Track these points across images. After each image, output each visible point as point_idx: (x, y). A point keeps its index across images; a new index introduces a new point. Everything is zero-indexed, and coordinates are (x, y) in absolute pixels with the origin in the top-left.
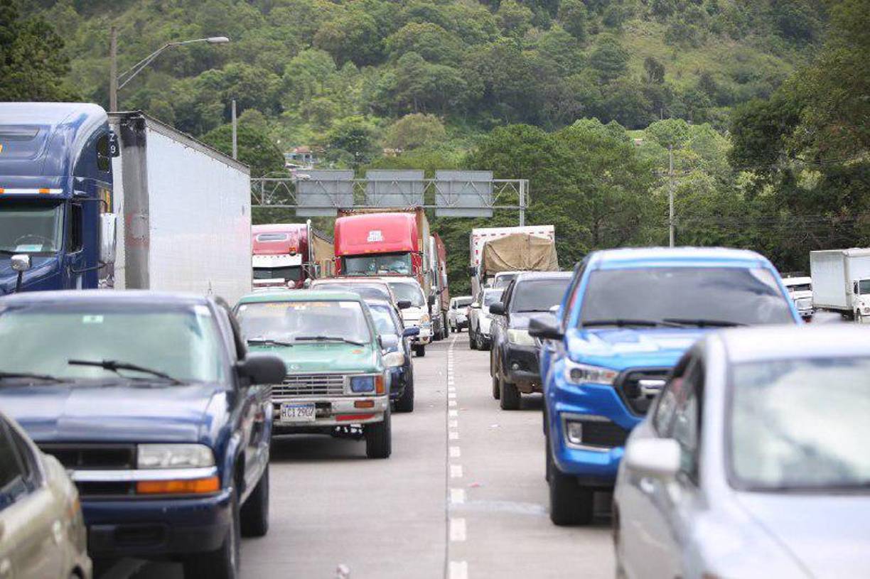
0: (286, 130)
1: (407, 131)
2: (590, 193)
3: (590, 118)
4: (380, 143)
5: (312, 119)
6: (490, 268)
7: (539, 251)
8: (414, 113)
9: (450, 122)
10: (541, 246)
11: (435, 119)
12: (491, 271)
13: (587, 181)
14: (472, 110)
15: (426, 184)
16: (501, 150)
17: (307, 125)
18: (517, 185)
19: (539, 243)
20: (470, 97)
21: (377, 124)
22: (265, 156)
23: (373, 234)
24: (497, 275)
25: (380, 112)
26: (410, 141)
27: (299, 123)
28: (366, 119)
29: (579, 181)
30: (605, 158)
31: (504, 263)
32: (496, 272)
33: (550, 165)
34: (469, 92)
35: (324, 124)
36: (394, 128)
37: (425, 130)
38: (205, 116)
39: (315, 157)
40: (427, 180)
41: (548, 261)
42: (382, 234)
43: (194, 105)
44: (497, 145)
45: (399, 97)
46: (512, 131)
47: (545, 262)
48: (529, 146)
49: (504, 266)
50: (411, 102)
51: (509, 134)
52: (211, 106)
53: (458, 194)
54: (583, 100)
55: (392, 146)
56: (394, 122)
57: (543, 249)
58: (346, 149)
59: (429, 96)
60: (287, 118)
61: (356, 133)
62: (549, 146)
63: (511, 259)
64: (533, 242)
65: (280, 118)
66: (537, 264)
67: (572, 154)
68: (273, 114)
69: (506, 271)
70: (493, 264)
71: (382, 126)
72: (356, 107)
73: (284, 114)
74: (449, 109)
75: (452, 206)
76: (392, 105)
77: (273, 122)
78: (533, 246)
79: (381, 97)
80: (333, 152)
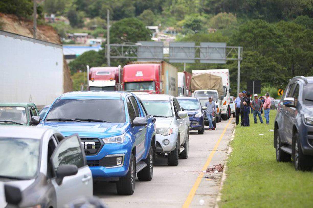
0: (164, 19)
1: (219, 21)
2: (290, 51)
3: (304, 15)
4: (206, 26)
5: (176, 14)
6: (193, 88)
7: (215, 81)
8: (223, 12)
9: (240, 16)
10: (215, 79)
11: (232, 15)
12: (193, 89)
13: (288, 46)
14: (250, 11)
15: (195, 48)
16: (248, 31)
17: (174, 18)
18: (237, 49)
19: (215, 78)
20: (250, 5)
21: (205, 17)
22: (144, 33)
23: (139, 73)
24: (195, 91)
25: (207, 12)
26: (220, 25)
27: (170, 16)
28: (201, 15)
29: (285, 46)
30: (300, 35)
31: (199, 86)
32: (195, 90)
33: (271, 38)
34: (249, 3)
35: (181, 17)
36: (214, 19)
37: (227, 20)
38: (127, 12)
39: (177, 32)
40: (196, 46)
41: (218, 86)
42: (143, 73)
43: (122, 7)
44: (246, 29)
45: (216, 5)
46: (254, 23)
47: (217, 86)
48: (261, 29)
49: (198, 87)
50: (222, 7)
51: (253, 24)
52: (129, 8)
53: (210, 53)
54: (303, 7)
55: (212, 28)
56: (213, 16)
57: (216, 80)
58: (191, 29)
59: (230, 5)
60: (165, 14)
61: (196, 21)
62: (271, 29)
63: (202, 85)
64: (212, 77)
65: (161, 14)
66: (214, 87)
67: (281, 33)
68: (158, 12)
69: (199, 89)
70: (194, 87)
71: (208, 18)
72: (196, 10)
73: (163, 12)
74: (240, 11)
75: (207, 58)
76: (213, 9)
77: (158, 16)
78: (212, 79)
79: (208, 5)
80: (184, 30)
